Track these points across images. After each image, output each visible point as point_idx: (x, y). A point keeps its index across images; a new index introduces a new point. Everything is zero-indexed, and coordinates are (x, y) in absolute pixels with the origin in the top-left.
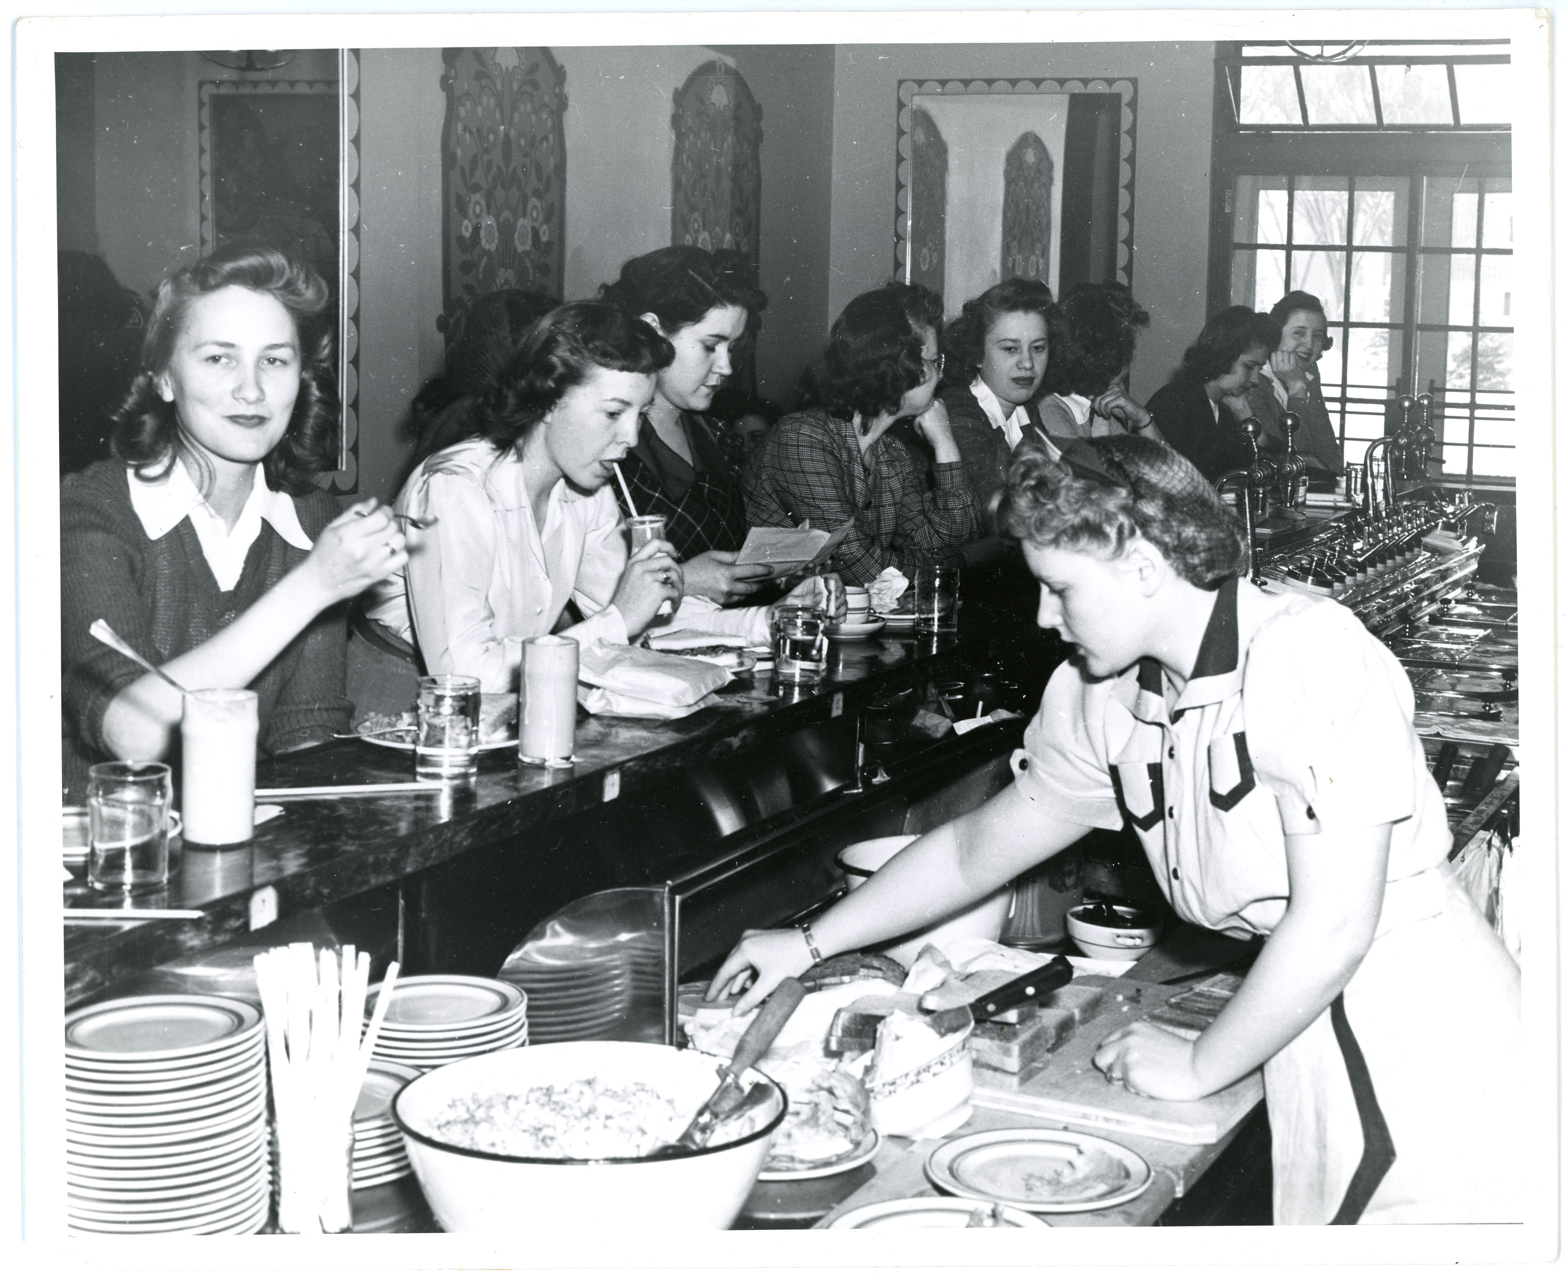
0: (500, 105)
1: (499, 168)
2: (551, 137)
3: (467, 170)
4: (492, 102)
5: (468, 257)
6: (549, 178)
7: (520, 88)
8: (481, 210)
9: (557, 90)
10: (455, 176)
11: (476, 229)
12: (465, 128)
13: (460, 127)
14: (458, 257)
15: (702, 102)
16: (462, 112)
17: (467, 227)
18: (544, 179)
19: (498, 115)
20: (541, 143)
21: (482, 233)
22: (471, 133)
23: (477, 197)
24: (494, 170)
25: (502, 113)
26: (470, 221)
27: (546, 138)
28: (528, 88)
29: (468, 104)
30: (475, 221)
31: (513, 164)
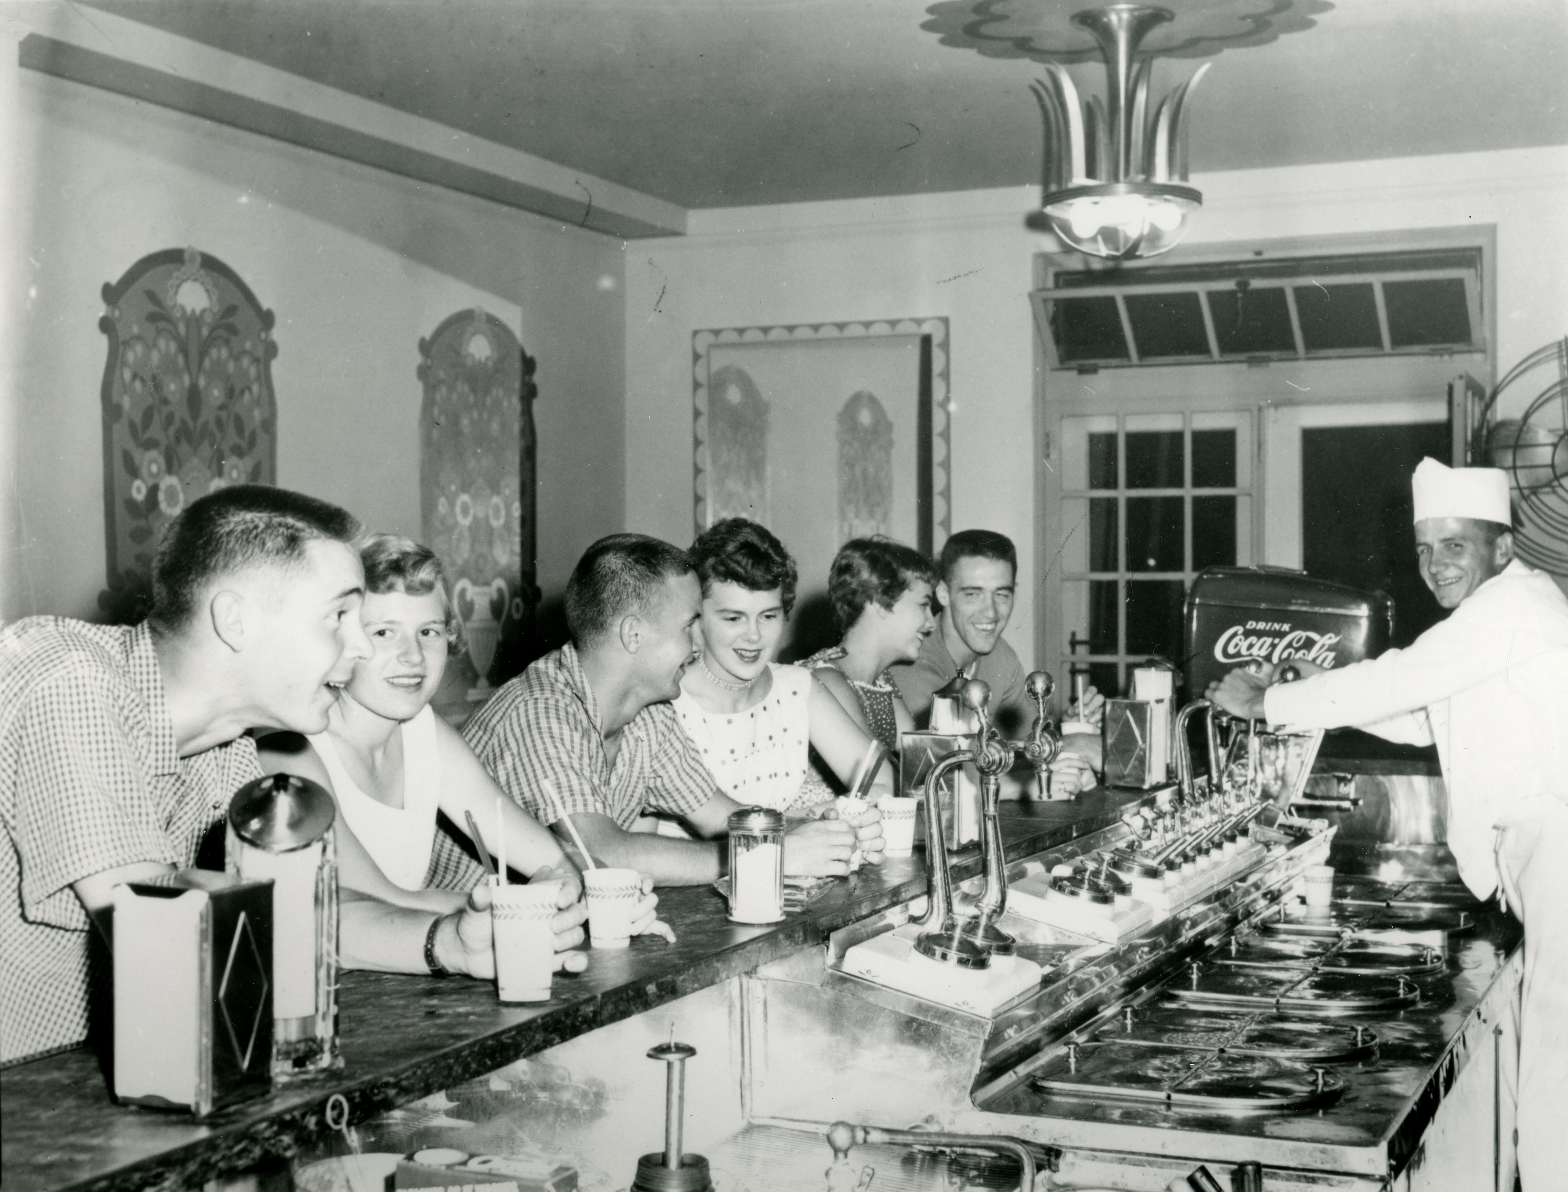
0: (183, 349)
1: (184, 422)
2: (255, 388)
3: (139, 426)
4: (173, 347)
5: (142, 523)
6: (253, 434)
7: (210, 334)
8: (159, 469)
9: (263, 335)
10: (121, 429)
11: (153, 491)
12: (135, 376)
13: (127, 375)
14: (125, 523)
15: (458, 354)
16: (130, 357)
17: (139, 490)
18: (247, 433)
19: (181, 360)
20: (242, 392)
21: (161, 496)
22: (142, 380)
23: (154, 454)
24: (176, 425)
25: (186, 356)
26: (144, 481)
27: (249, 389)
28: (221, 332)
29: (139, 348)
30: (151, 482)
31: (202, 419)
